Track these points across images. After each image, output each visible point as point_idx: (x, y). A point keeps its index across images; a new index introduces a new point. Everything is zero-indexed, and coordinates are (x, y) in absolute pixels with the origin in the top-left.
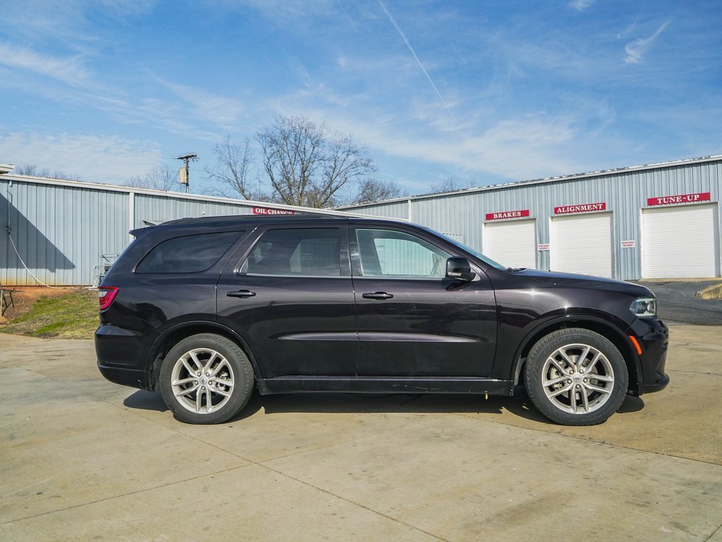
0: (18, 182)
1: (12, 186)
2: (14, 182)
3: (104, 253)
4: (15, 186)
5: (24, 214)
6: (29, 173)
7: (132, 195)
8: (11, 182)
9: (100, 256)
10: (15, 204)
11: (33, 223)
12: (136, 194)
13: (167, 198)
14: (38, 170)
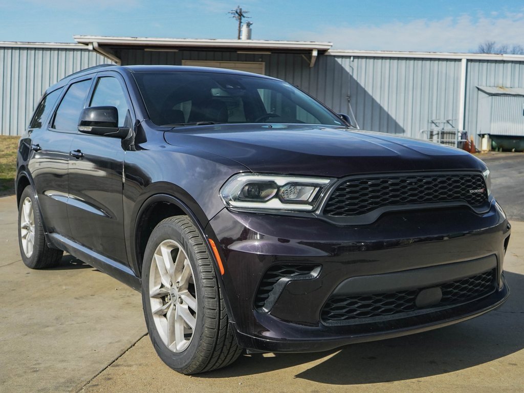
0: (358, 57)
1: (353, 61)
2: (355, 57)
3: (434, 118)
4: (356, 60)
5: (362, 85)
6: (488, 52)
7: (464, 62)
8: (352, 58)
9: (430, 121)
10: (355, 77)
11: (370, 92)
12: (468, 60)
13: (504, 62)
14: (497, 47)
